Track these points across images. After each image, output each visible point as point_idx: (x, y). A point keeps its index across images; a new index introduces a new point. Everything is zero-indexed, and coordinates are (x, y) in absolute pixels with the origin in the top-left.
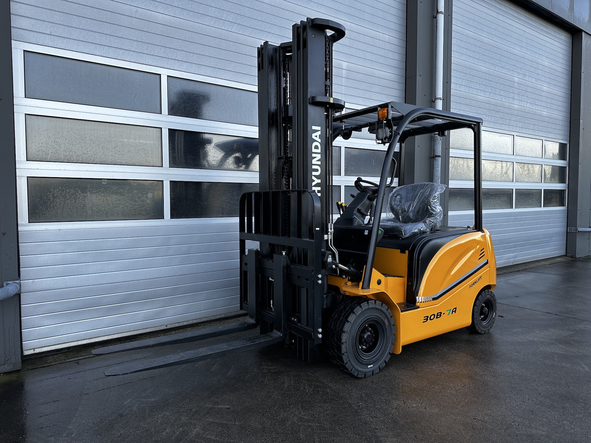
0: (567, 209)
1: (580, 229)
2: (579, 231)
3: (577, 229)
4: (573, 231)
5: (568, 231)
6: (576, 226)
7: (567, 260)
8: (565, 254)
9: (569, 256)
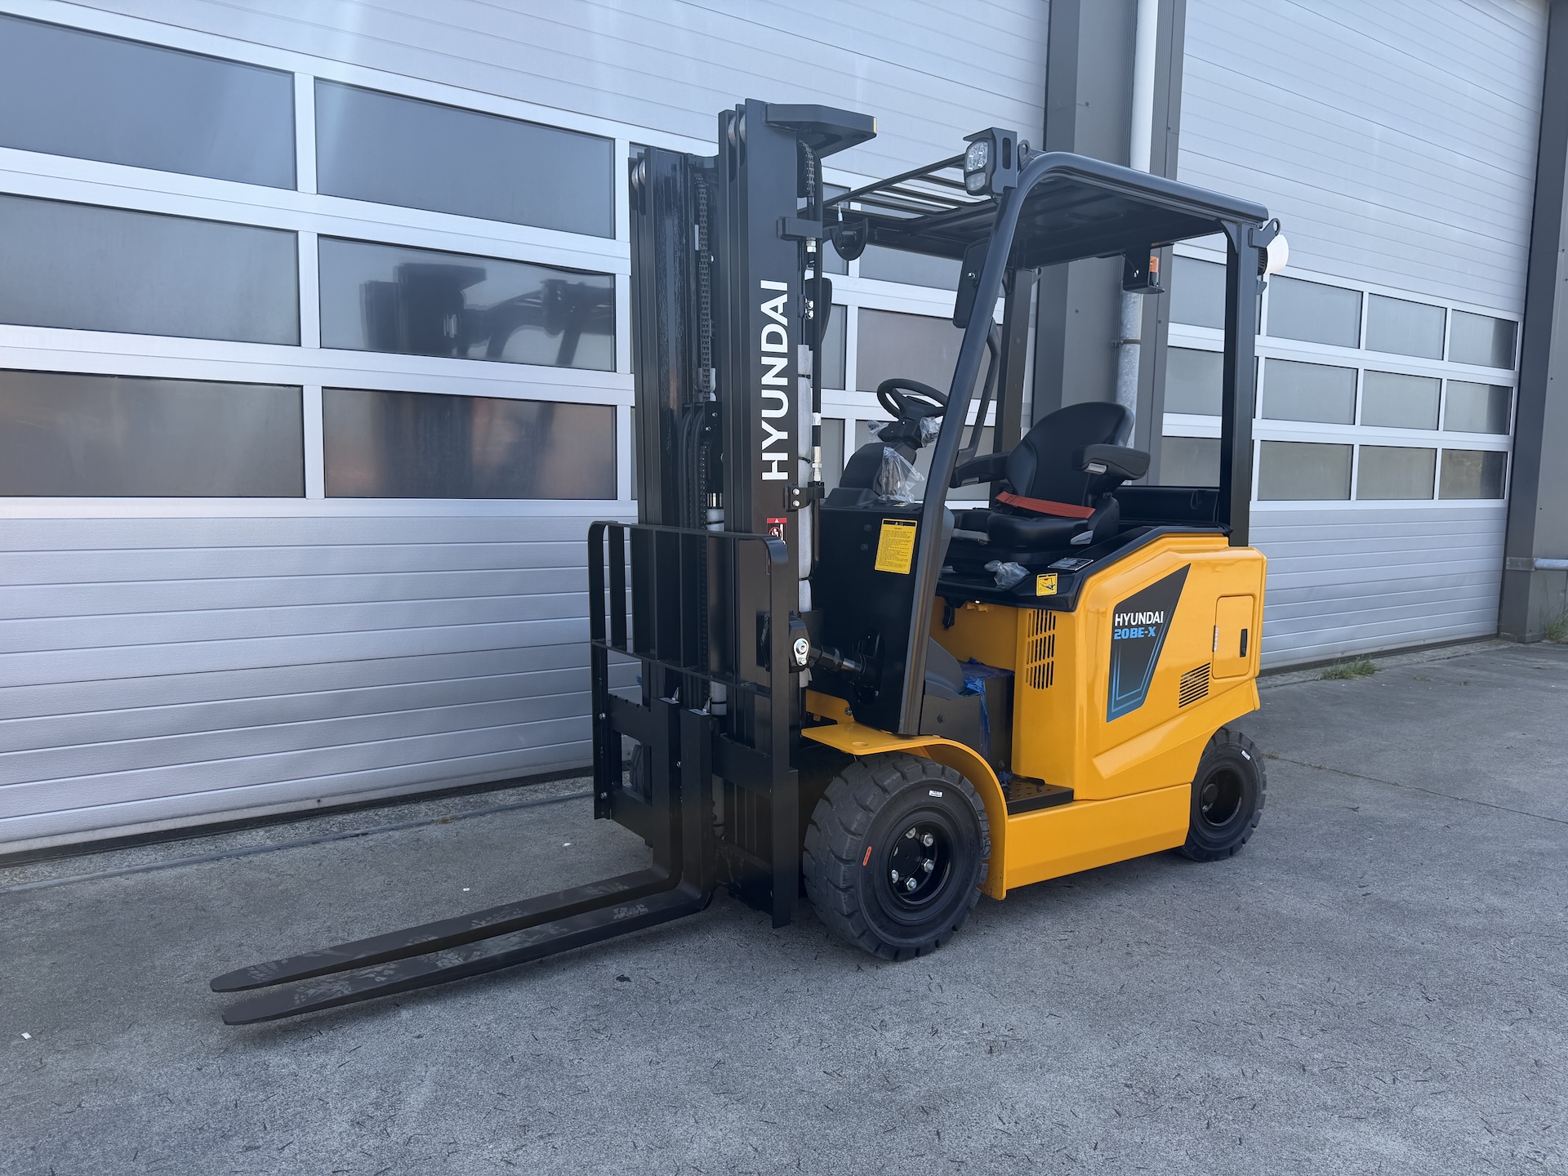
0: (1507, 505)
1: (1541, 563)
2: (1536, 569)
3: (1531, 563)
4: (1521, 569)
5: (1507, 568)
6: (1529, 554)
7: (1502, 647)
8: (1496, 632)
9: (1507, 638)
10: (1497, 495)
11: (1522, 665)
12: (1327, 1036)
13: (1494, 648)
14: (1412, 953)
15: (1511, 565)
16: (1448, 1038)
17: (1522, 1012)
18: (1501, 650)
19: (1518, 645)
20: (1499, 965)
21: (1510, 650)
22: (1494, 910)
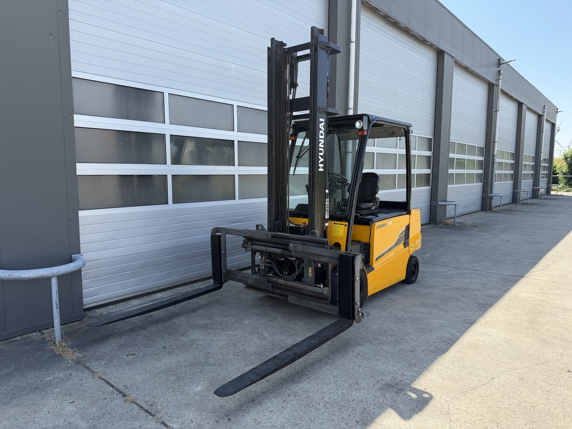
0: (431, 188)
1: (440, 203)
2: (439, 205)
3: (437, 203)
4: (435, 205)
5: (432, 205)
6: (437, 201)
7: (431, 226)
8: (429, 222)
9: (432, 224)
10: (429, 185)
11: (437, 231)
12: (426, 308)
13: (429, 227)
14: (435, 294)
15: (432, 204)
16: (446, 306)
17: (457, 301)
18: (431, 227)
19: (435, 225)
20: (451, 294)
21: (433, 227)
22: (447, 285)
